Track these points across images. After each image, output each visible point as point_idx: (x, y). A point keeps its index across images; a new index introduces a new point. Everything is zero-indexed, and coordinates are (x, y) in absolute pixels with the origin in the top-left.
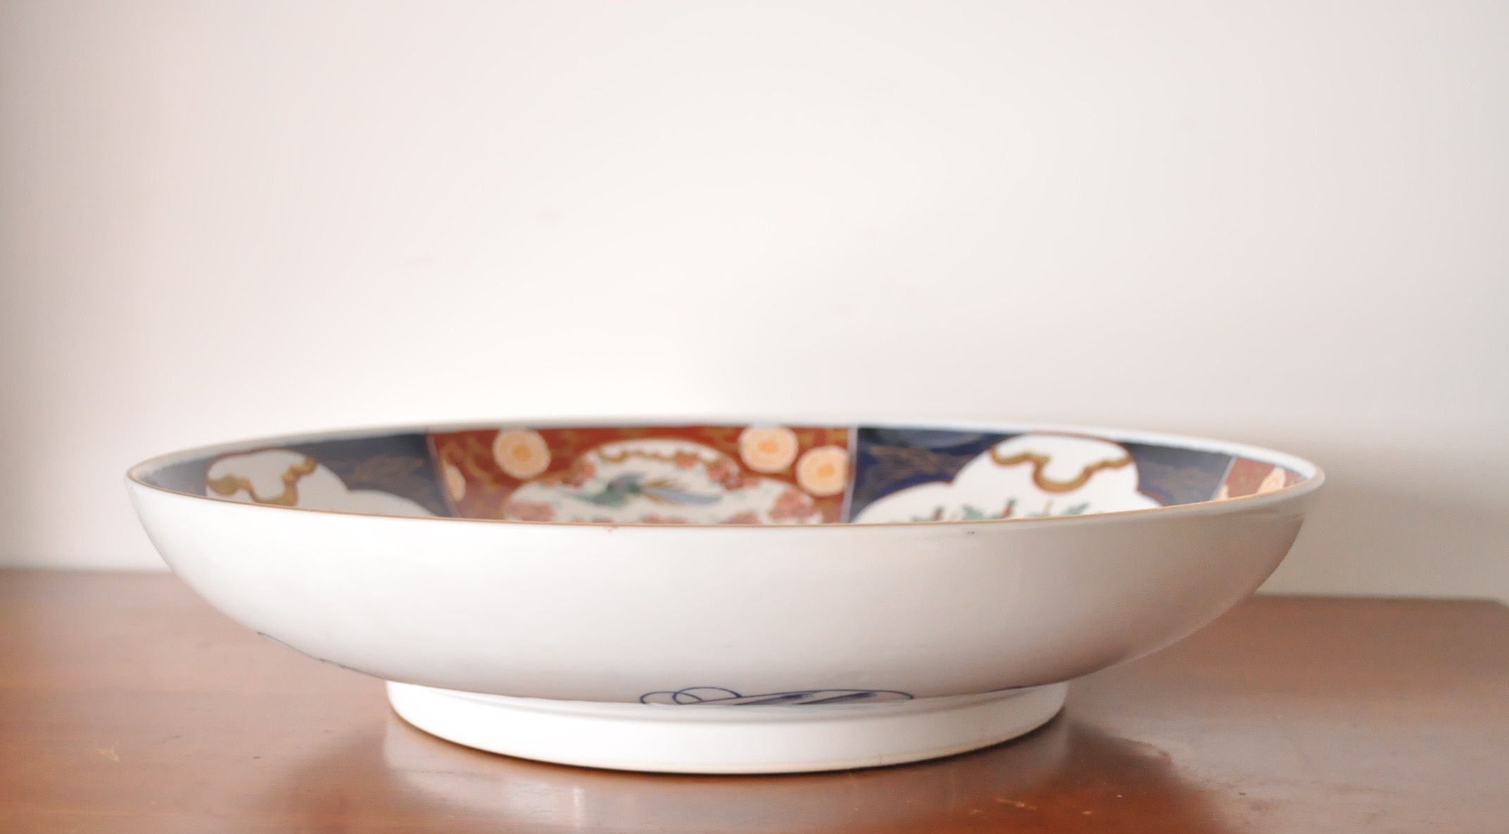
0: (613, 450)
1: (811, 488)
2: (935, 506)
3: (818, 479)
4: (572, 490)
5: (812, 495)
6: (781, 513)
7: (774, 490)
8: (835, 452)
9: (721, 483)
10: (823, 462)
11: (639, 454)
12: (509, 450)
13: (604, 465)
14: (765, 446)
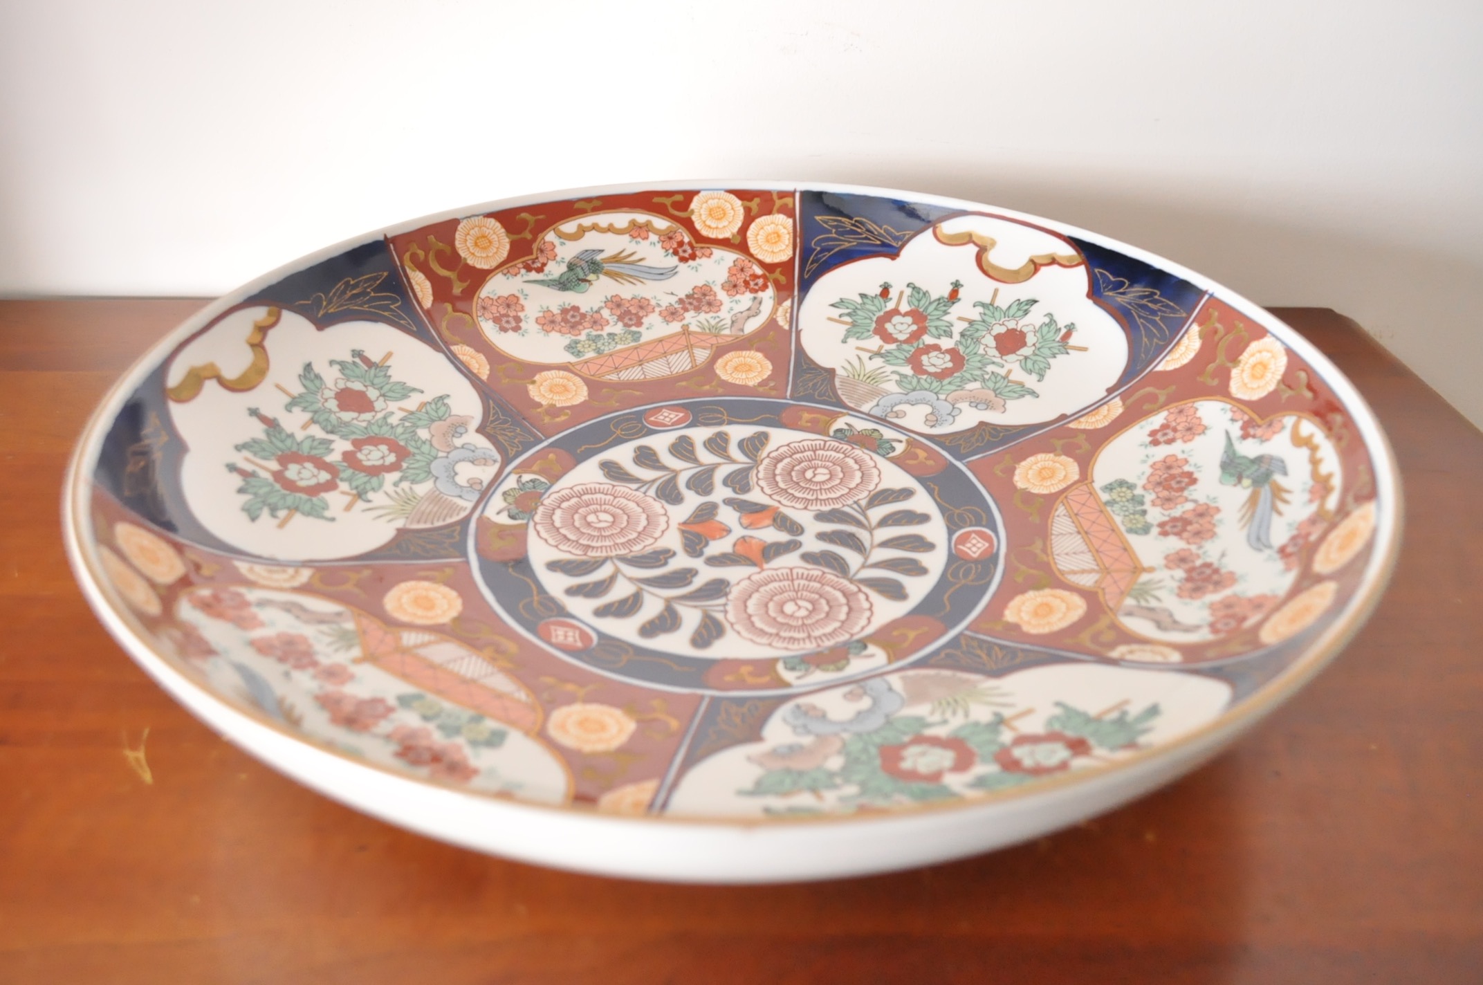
0: (569, 227)
1: (760, 257)
2: (882, 283)
3: (766, 247)
4: (534, 275)
5: (762, 264)
6: (735, 286)
7: (727, 258)
8: (780, 218)
9: (675, 253)
10: (770, 229)
11: (595, 227)
12: (470, 243)
13: (562, 244)
14: (714, 213)
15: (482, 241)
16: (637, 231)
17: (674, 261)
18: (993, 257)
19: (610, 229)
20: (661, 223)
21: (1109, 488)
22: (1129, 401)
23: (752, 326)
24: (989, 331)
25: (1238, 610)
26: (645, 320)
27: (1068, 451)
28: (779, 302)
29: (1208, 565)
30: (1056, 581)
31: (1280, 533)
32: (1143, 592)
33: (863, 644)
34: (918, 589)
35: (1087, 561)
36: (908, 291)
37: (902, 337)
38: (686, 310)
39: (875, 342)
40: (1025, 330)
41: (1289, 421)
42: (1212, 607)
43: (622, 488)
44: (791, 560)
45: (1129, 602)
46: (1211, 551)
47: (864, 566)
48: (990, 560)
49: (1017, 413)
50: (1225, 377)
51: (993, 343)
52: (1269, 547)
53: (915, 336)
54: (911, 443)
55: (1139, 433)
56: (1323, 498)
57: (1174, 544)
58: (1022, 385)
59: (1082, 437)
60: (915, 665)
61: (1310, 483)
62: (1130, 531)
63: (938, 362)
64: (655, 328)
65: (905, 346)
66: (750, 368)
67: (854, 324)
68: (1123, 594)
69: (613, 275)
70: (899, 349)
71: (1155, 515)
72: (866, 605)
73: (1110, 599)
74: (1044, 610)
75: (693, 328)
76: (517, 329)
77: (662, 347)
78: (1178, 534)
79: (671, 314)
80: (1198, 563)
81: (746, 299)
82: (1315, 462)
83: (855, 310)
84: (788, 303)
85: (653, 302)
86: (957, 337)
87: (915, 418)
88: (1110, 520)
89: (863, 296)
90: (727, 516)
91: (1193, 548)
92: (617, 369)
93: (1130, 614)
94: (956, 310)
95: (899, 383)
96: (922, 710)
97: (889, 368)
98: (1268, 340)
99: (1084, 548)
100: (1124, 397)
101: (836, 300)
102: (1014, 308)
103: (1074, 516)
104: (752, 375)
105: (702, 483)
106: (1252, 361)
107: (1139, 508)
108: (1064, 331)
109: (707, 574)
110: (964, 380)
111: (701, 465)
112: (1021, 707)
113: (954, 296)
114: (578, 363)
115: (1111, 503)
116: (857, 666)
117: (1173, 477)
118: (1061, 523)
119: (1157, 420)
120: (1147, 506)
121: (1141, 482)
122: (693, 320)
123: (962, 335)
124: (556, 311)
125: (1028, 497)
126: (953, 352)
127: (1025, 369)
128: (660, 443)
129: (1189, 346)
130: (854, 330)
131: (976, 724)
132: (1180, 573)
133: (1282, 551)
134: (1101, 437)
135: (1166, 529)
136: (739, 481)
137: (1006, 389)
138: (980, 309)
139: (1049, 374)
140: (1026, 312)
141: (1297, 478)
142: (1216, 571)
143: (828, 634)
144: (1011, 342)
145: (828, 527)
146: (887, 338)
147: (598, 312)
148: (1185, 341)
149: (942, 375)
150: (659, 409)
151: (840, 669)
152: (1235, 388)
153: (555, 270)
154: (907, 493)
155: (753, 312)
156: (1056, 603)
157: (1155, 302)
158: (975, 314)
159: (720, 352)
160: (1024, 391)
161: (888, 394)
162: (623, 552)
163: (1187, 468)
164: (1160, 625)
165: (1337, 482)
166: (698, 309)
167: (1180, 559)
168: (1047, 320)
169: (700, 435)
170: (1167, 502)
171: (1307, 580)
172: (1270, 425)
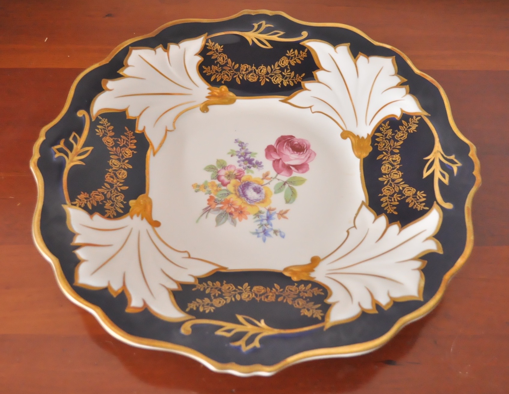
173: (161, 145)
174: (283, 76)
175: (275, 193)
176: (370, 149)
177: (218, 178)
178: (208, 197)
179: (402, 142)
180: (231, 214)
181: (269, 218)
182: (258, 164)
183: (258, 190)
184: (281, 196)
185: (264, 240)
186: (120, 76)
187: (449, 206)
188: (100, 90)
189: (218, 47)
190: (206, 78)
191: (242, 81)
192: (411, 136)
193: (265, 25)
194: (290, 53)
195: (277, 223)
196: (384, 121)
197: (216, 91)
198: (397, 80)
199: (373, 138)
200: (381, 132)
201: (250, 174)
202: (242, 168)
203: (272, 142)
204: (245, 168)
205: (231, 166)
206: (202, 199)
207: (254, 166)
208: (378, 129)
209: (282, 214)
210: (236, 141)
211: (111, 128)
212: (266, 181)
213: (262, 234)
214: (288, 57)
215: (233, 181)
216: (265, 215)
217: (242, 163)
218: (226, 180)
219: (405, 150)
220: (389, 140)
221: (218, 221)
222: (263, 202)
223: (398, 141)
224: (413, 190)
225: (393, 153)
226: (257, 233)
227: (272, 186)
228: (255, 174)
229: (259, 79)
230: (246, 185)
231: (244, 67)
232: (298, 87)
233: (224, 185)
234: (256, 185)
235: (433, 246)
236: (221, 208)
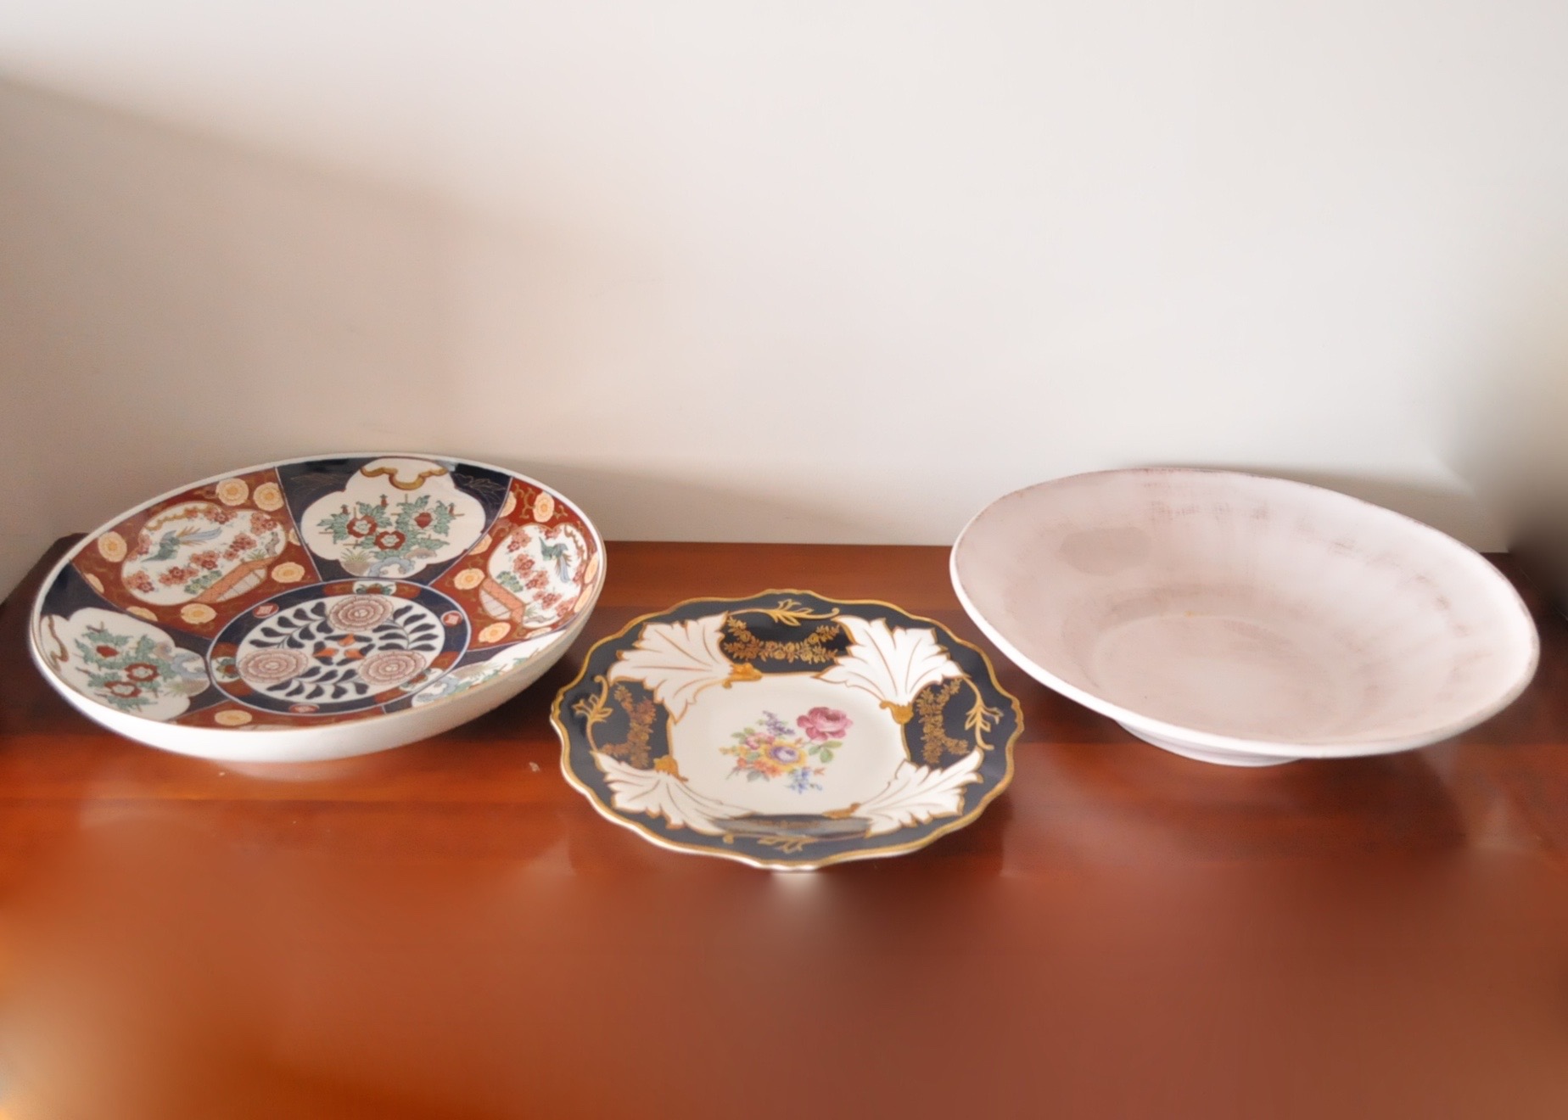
0: (152, 523)
1: (266, 509)
2: (341, 505)
3: (267, 502)
4: (145, 557)
5: (269, 513)
6: (258, 529)
7: (247, 515)
8: (270, 484)
9: (216, 520)
10: (266, 492)
11: (166, 519)
12: (106, 548)
13: (152, 534)
14: (230, 492)
15: (112, 546)
16: (191, 514)
17: (217, 525)
18: (399, 478)
19: (175, 517)
20: (202, 506)
21: (499, 577)
22: (494, 534)
23: (279, 549)
24: (410, 516)
25: (565, 606)
26: (217, 563)
27: (475, 565)
28: (287, 532)
29: (550, 595)
30: (494, 621)
31: (572, 573)
32: (530, 612)
33: (429, 669)
34: (438, 643)
35: (502, 609)
36: (358, 507)
37: (366, 532)
38: (237, 551)
39: (352, 539)
40: (429, 512)
41: (562, 527)
42: (556, 609)
43: (270, 649)
44: (373, 653)
45: (525, 618)
46: (549, 589)
47: (409, 643)
48: (462, 624)
49: (442, 555)
50: (530, 513)
51: (415, 523)
52: (569, 580)
53: (372, 530)
54: (398, 585)
55: (502, 548)
56: (582, 555)
57: (534, 591)
58: (438, 540)
59: (478, 557)
60: (457, 667)
61: (576, 551)
62: (516, 591)
63: (391, 540)
64: (225, 566)
65: (370, 537)
66: (292, 573)
67: (336, 532)
68: (522, 616)
69: (187, 543)
70: (367, 539)
71: (523, 582)
72: (420, 657)
73: (518, 619)
74: (494, 633)
75: (247, 560)
76: (152, 589)
77: (238, 575)
78: (535, 586)
79: (230, 556)
80: (546, 595)
81: (267, 536)
82: (576, 542)
83: (332, 525)
84: (292, 531)
85: (216, 552)
86: (395, 525)
87: (393, 572)
88: (505, 590)
89: (334, 515)
90: (330, 645)
91: (542, 590)
92: (220, 594)
93: (527, 622)
94: (388, 511)
95: (376, 557)
96: (467, 679)
97: (367, 551)
98: (543, 494)
99: (499, 604)
100: (490, 533)
101: (319, 522)
102: (419, 502)
103: (489, 593)
104: (295, 575)
105: (306, 634)
106: (540, 504)
107: (515, 581)
108: (449, 508)
109: (342, 670)
110: (409, 546)
111: (300, 627)
112: (502, 665)
113: (384, 504)
114: (198, 597)
115: (503, 583)
116: (431, 677)
117: (524, 564)
118: (485, 598)
119: (508, 540)
120: (518, 579)
121: (512, 570)
122: (245, 555)
123: (397, 522)
124: (167, 573)
125: (465, 592)
126: (396, 533)
127: (436, 531)
128: (271, 623)
129: (510, 503)
130: (337, 536)
131: (489, 676)
132: (540, 601)
133: (574, 580)
134: (486, 555)
135: (529, 585)
136: (324, 628)
137: (430, 546)
138: (401, 507)
139: (450, 531)
140: (426, 503)
141: (571, 551)
142: (553, 596)
143: (412, 672)
144: (424, 521)
145: (383, 633)
146: (358, 535)
147: (189, 566)
148: (509, 501)
149: (396, 547)
150: (257, 608)
151: (425, 680)
152: (537, 517)
153: (154, 550)
154: (408, 609)
155: (275, 541)
156: (497, 629)
157: (488, 484)
158: (399, 510)
159: (270, 568)
160: (442, 544)
161: (373, 564)
162: (296, 674)
163: (529, 558)
164: (539, 622)
165: (585, 548)
166: (243, 548)
167: (539, 596)
168: (438, 504)
169: (288, 613)
170: (525, 575)
171: (584, 585)
172: (556, 530)
173: (682, 715)
174: (814, 653)
175: (810, 754)
176: (911, 715)
177: (747, 743)
178: (737, 758)
179: (943, 704)
180: (763, 772)
181: (804, 774)
182: (790, 732)
183: (791, 753)
184: (817, 757)
185: (800, 792)
186: (634, 648)
187: (990, 748)
188: (616, 659)
189: (741, 624)
190: (729, 655)
191: (768, 658)
192: (952, 697)
193: (791, 603)
194: (820, 629)
195: (812, 778)
196: (925, 688)
197: (740, 668)
198: (937, 649)
199: (914, 705)
200: (922, 698)
201: (782, 740)
202: (772, 735)
203: (805, 712)
204: (776, 735)
205: (760, 734)
206: (732, 761)
207: (785, 733)
208: (919, 696)
209: (818, 772)
210: (765, 712)
211: (629, 695)
212: (799, 746)
213: (797, 788)
214: (819, 634)
215: (763, 746)
216: (800, 772)
217: (772, 731)
218: (756, 745)
219: (946, 711)
220: (931, 704)
221: (750, 777)
222: (798, 761)
223: (939, 704)
224: (956, 741)
225: (934, 715)
226: (792, 787)
227: (806, 749)
228: (787, 740)
229: (786, 656)
230: (777, 750)
231: (769, 644)
232: (831, 663)
233: (753, 748)
234: (789, 749)
235: (973, 778)
236: (752, 768)
